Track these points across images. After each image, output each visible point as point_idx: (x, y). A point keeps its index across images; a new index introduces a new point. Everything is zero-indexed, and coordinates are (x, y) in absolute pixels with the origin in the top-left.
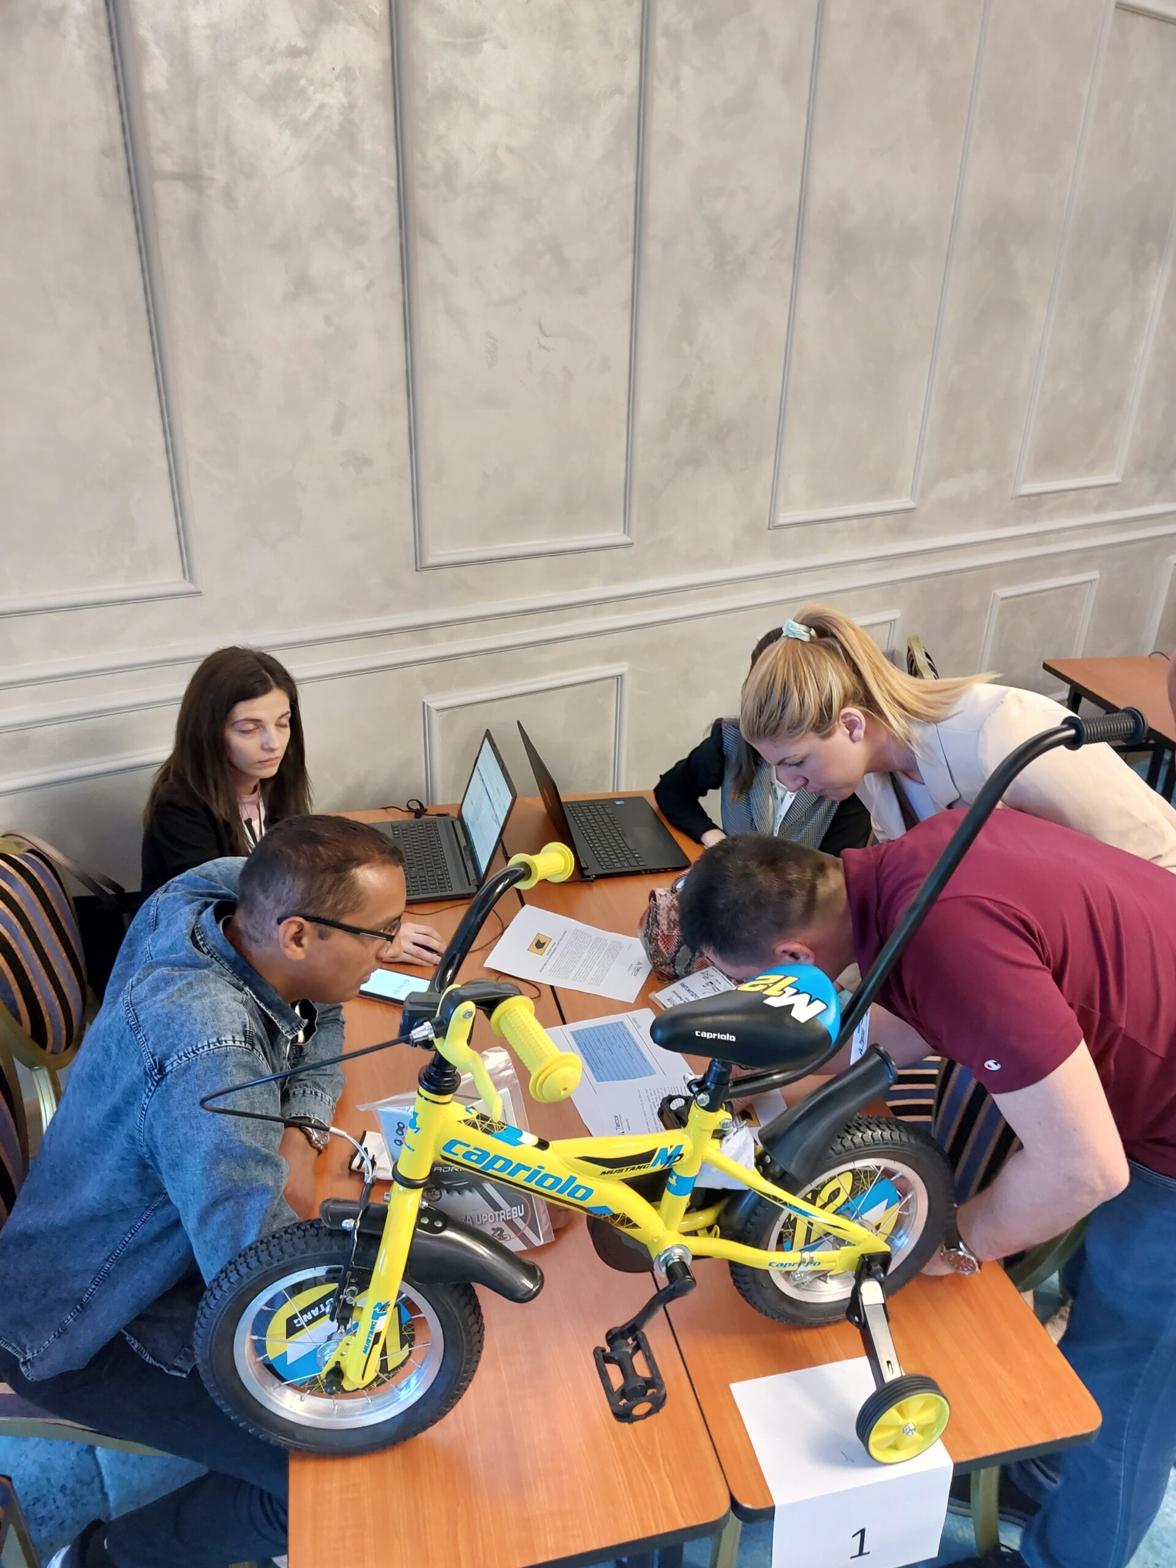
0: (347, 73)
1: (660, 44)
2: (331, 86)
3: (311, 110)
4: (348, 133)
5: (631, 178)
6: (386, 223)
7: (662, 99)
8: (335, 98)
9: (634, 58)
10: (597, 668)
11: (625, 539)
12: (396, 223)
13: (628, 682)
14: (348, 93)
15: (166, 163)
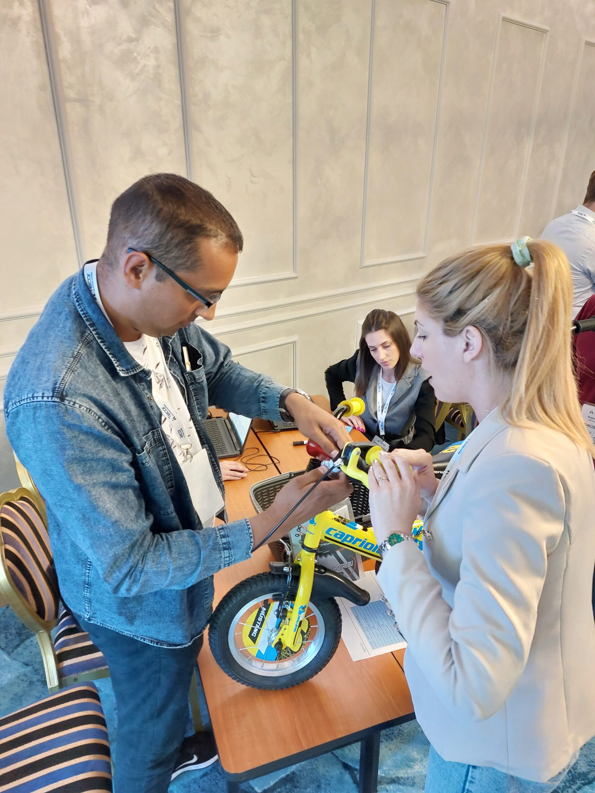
0: (156, 50)
1: (301, 37)
2: (148, 56)
3: (140, 67)
4: (157, 78)
5: (290, 101)
6: (177, 122)
7: (303, 62)
8: (151, 62)
9: (289, 43)
10: (284, 338)
11: (294, 275)
12: (181, 122)
13: (298, 345)
14: (156, 59)
15: (71, 94)
